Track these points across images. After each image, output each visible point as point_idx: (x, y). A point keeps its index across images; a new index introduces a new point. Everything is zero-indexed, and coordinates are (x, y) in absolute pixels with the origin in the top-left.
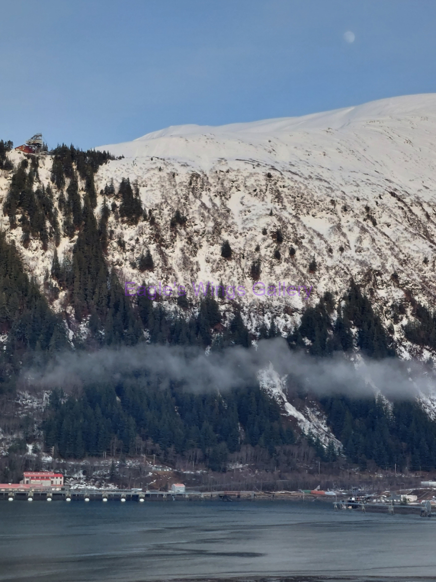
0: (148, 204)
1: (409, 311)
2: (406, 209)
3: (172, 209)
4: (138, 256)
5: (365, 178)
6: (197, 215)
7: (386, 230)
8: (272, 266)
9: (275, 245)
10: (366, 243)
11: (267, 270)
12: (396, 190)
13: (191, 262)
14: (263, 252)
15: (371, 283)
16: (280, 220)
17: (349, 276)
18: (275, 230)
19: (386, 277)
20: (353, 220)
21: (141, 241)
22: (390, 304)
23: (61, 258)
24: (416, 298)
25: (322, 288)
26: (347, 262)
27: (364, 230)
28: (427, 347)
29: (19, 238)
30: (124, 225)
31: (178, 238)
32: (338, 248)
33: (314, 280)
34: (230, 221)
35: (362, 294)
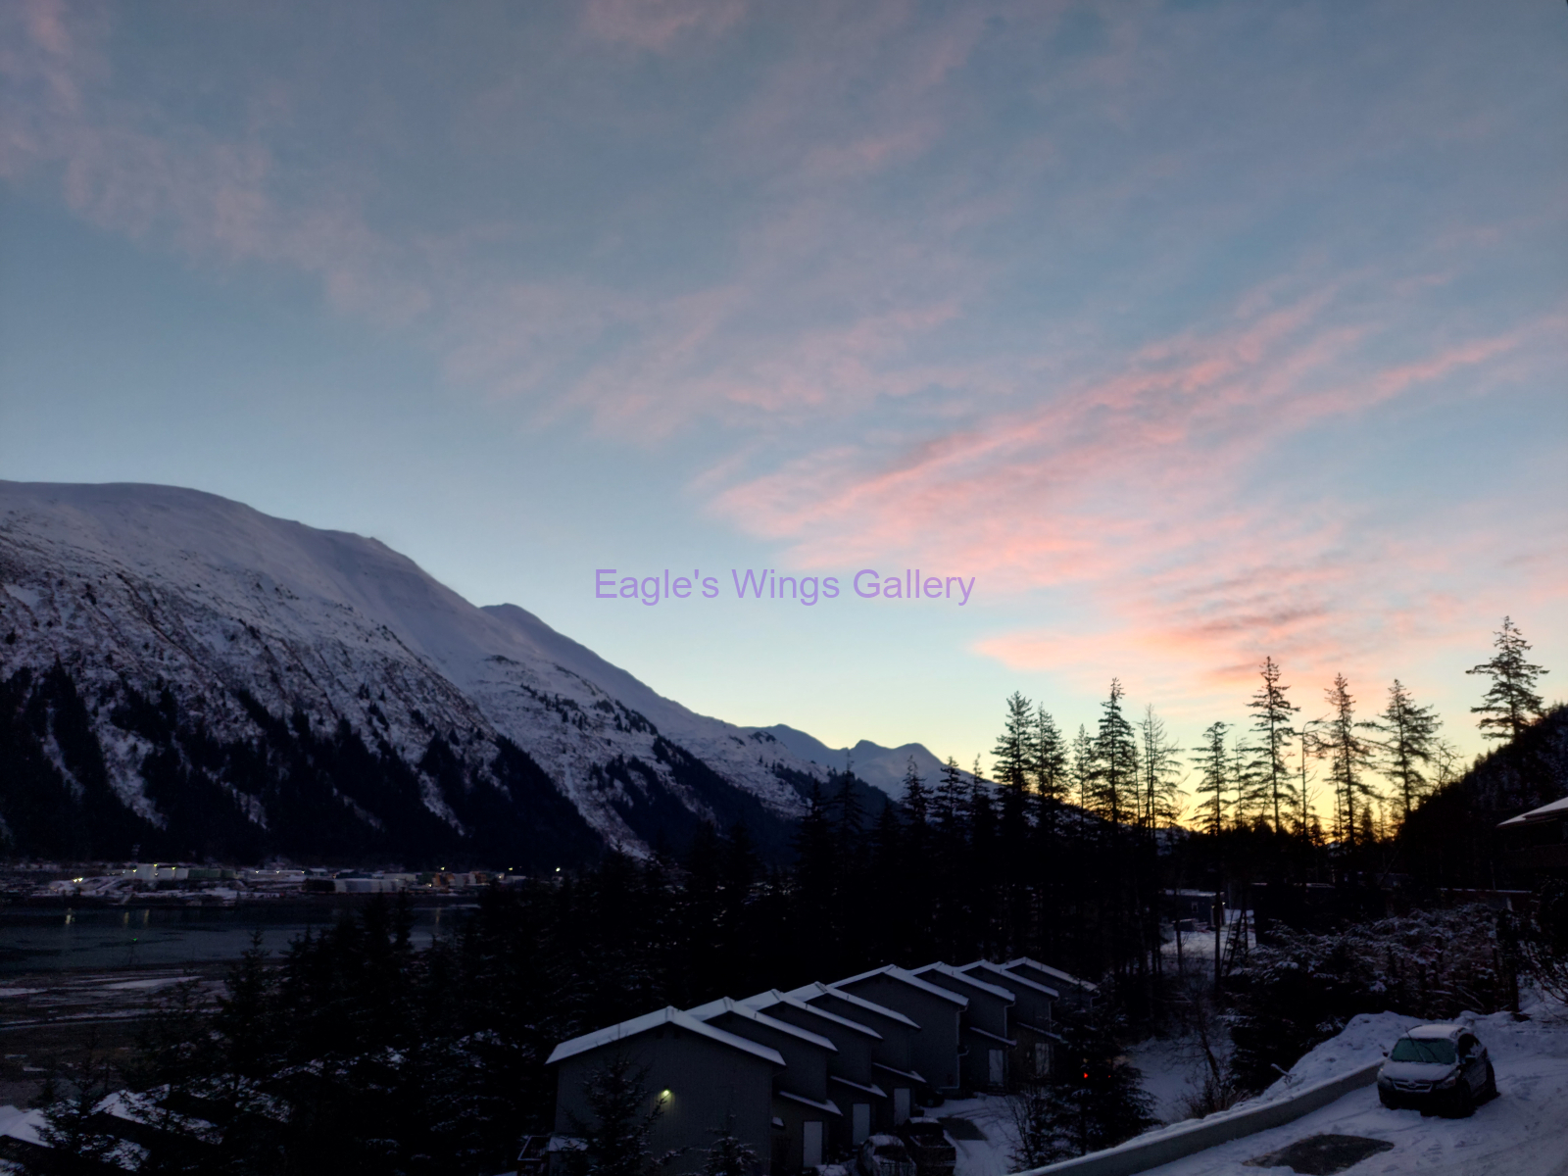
1: (120, 693)
2: (132, 592)
5: (89, 555)
7: (106, 610)
10: (80, 622)
12: (123, 572)
15: (80, 662)
17: (53, 653)
19: (99, 658)
20: (69, 596)
22: (98, 686)
24: (130, 682)
25: (18, 661)
26: (54, 638)
27: (80, 607)
28: (134, 732)
32: (45, 622)
33: (9, 653)
35: (67, 672)
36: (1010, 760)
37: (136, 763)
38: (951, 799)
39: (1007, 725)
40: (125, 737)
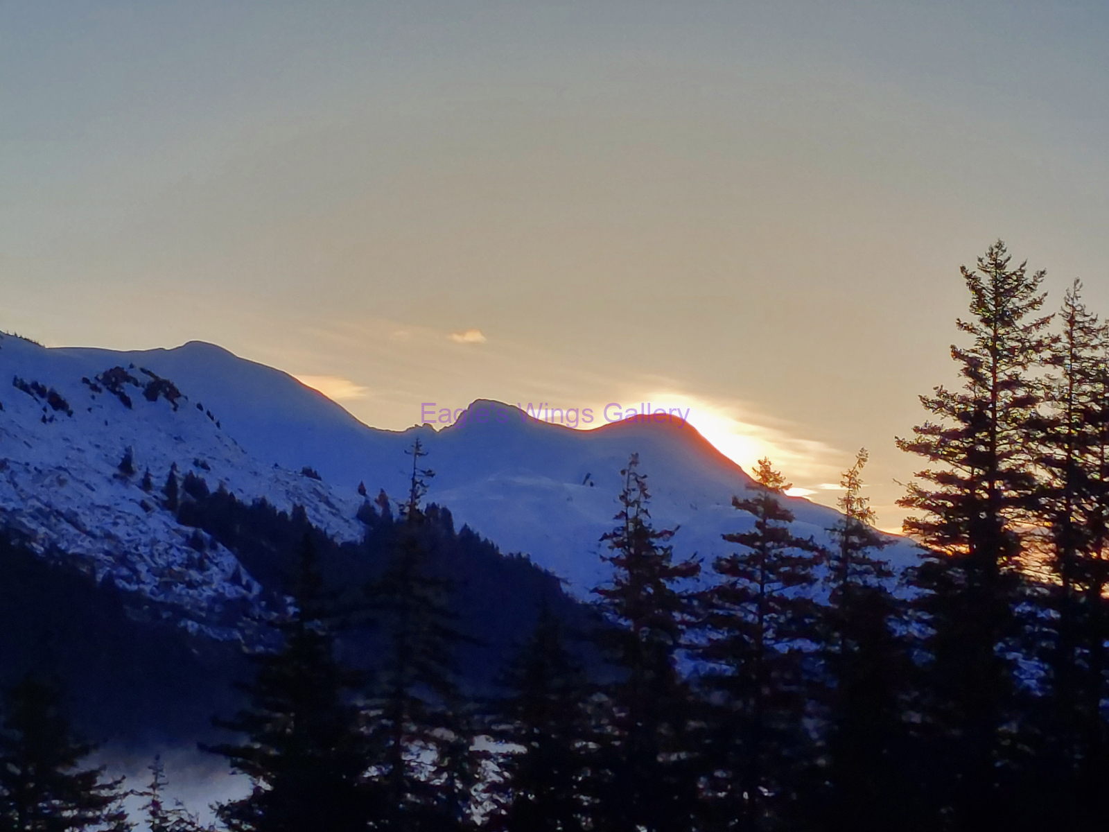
36: (964, 473)
38: (761, 600)
39: (957, 355)
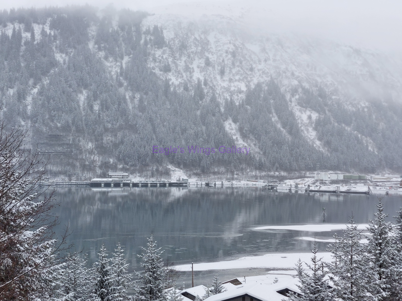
0: (167, 38)
1: (300, 90)
3: (180, 41)
4: (163, 65)
6: (192, 44)
7: (288, 50)
8: (231, 69)
9: (232, 58)
10: (278, 57)
11: (228, 71)
13: (190, 68)
14: (226, 62)
15: (281, 77)
16: (234, 45)
17: (269, 74)
18: (232, 51)
19: (289, 74)
20: (271, 45)
21: (164, 57)
22: (290, 88)
23: (124, 66)
24: (303, 85)
25: (255, 81)
26: (268, 67)
27: (277, 50)
28: (308, 109)
29: (103, 56)
30: (156, 49)
31: (183, 56)
32: (264, 60)
33: (252, 76)
34: (209, 47)
35: (276, 82)
37: (312, 123)
40: (305, 111)
